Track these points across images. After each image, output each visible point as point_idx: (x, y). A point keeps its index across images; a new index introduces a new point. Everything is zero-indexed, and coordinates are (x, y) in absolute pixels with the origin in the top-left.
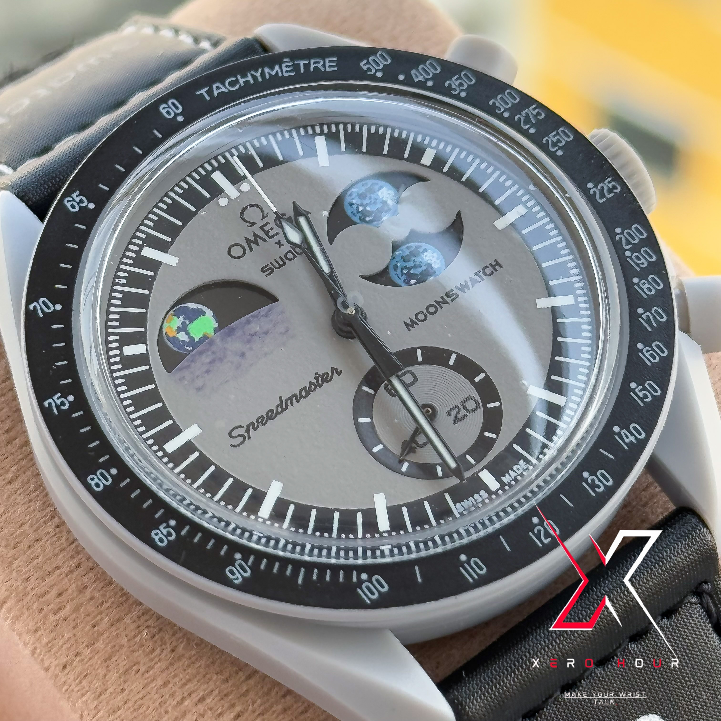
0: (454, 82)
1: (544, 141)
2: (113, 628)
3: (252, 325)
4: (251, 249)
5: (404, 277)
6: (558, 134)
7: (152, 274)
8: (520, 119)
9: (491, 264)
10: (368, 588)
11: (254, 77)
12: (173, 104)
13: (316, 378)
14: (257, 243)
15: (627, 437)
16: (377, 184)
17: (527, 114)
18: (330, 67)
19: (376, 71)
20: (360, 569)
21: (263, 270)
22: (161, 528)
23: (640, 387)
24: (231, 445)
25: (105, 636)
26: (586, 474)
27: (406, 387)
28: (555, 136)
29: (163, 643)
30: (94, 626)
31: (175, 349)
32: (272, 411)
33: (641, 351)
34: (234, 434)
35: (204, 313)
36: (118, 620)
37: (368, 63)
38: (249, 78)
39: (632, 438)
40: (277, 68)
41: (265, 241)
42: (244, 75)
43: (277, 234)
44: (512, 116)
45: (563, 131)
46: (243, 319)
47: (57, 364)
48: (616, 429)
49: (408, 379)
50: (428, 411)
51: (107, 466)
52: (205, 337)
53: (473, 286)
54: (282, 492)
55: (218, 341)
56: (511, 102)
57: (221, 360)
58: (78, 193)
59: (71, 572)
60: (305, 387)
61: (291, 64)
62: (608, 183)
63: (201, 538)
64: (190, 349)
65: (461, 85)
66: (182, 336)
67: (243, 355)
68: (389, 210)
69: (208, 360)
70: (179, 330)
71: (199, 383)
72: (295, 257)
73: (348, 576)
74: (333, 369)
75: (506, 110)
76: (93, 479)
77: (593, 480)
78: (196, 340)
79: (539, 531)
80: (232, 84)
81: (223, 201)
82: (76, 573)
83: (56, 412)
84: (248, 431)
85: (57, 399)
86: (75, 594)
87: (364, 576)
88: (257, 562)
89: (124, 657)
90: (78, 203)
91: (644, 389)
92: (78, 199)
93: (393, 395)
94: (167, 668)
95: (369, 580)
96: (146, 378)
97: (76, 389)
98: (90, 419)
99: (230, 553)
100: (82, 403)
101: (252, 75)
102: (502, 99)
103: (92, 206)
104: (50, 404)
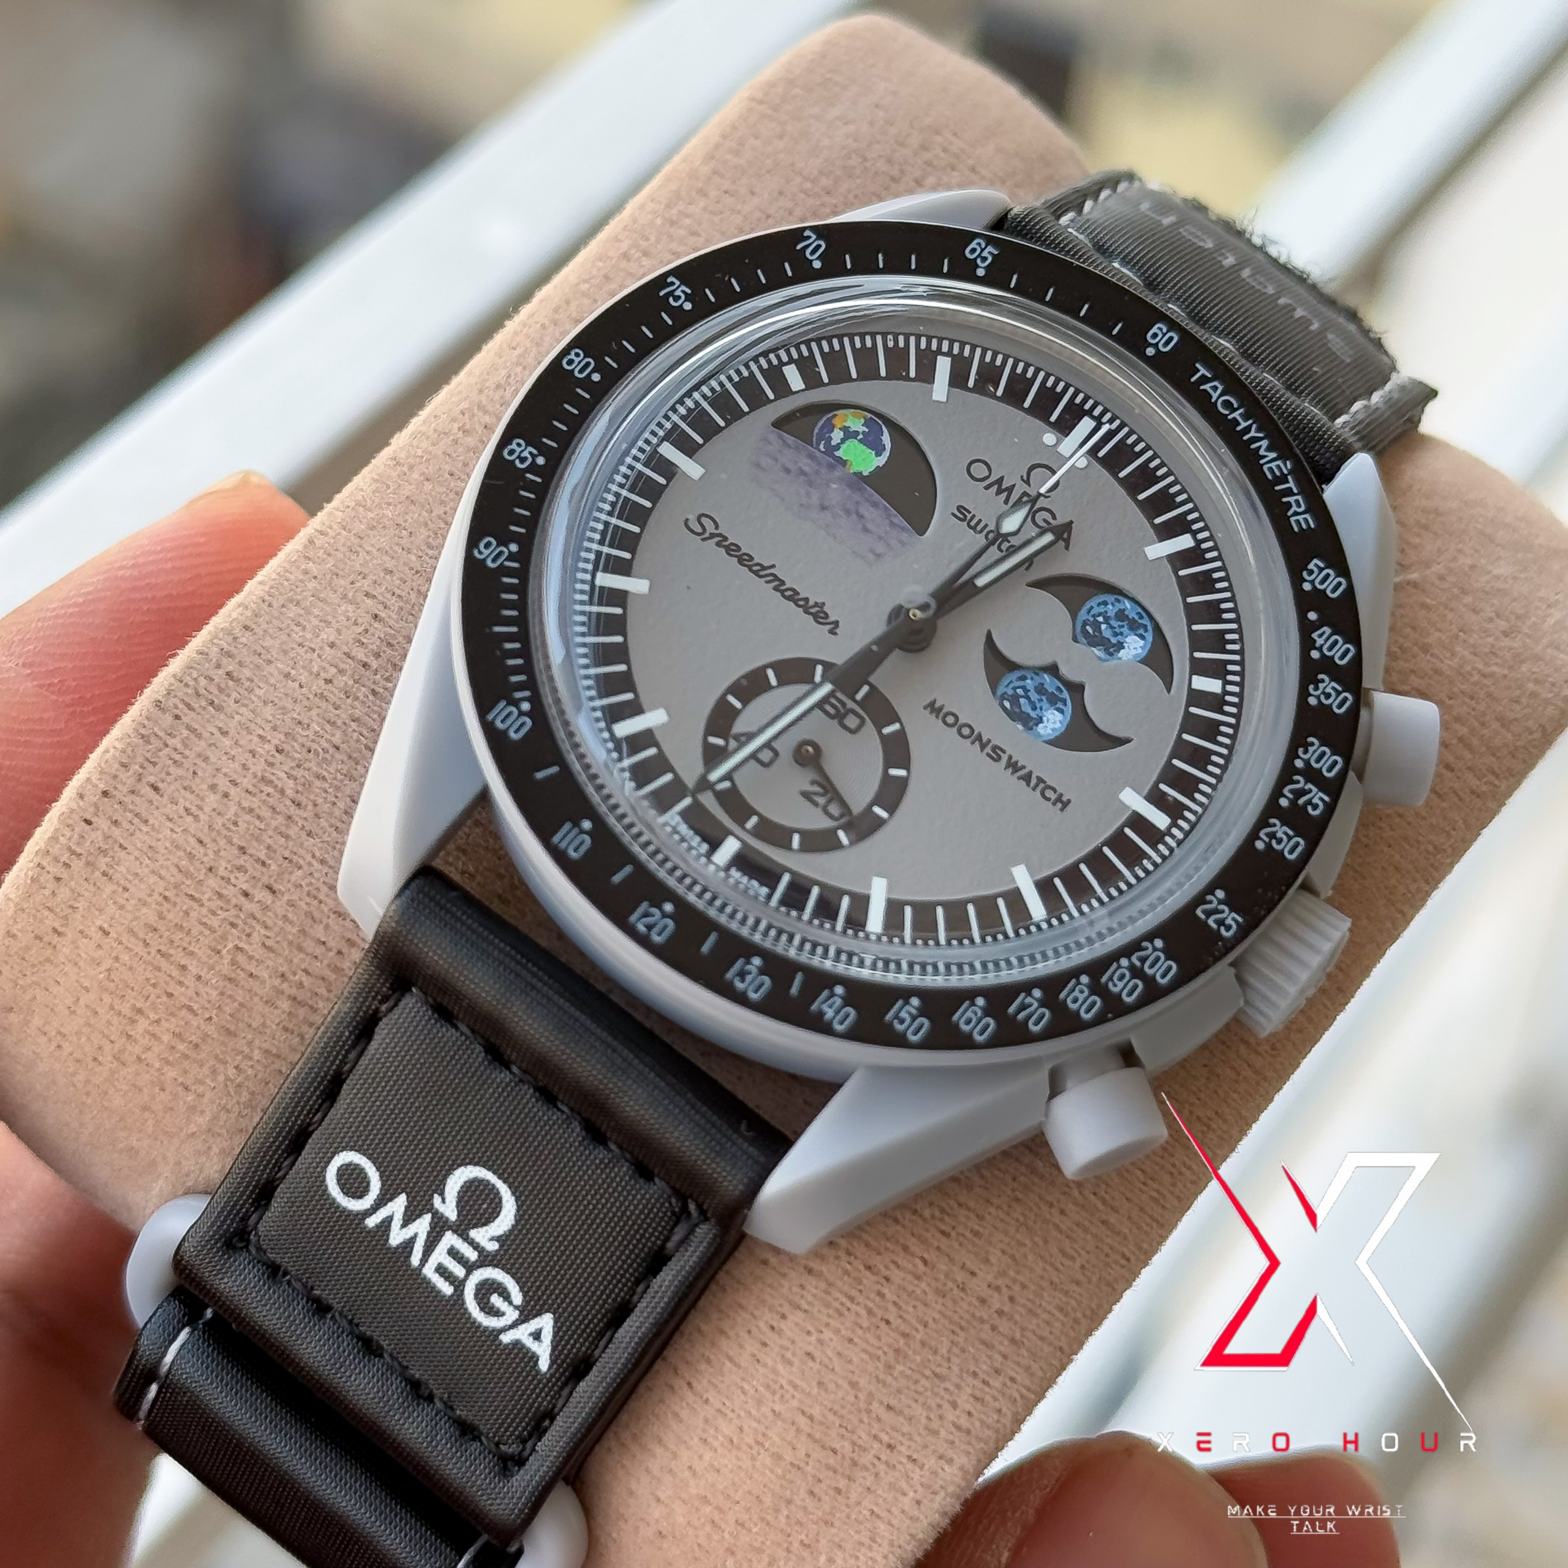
0: (1328, 685)
1: (1272, 821)
3: (873, 511)
4: (987, 488)
5: (1010, 692)
6: (1290, 837)
7: (912, 374)
8: (1298, 782)
9: (1061, 795)
10: (510, 714)
11: (1247, 430)
12: (1171, 338)
13: (816, 605)
14: (999, 492)
15: (830, 1007)
16: (1146, 631)
17: (1310, 791)
18: (1298, 522)
19: (1312, 582)
20: (536, 700)
21: (960, 508)
22: (530, 449)
23: (914, 1012)
28: (1286, 833)
31: (816, 431)
34: (704, 520)
35: (878, 454)
37: (1321, 570)
38: (1244, 425)
39: (830, 1013)
40: (1273, 455)
42: (1246, 417)
44: (1298, 772)
45: (1298, 845)
46: (877, 497)
47: (733, 281)
48: (839, 990)
49: (853, 721)
50: (809, 753)
51: (601, 368)
52: (843, 463)
53: (1019, 778)
54: (638, 595)
55: (839, 476)
56: (1321, 766)
57: (810, 484)
58: (995, 252)
60: (798, 594)
61: (1285, 472)
62: (1232, 919)
63: (528, 499)
65: (1328, 696)
66: (837, 435)
67: (823, 508)
69: (804, 467)
70: (845, 429)
71: (766, 462)
73: (520, 687)
74: (836, 624)
75: (1307, 762)
76: (578, 355)
77: (750, 972)
78: (837, 454)
79: (654, 915)
80: (1227, 404)
81: (1049, 438)
83: (662, 293)
84: (712, 536)
85: (681, 290)
87: (526, 706)
88: (510, 572)
90: (979, 255)
91: (914, 1018)
92: (985, 254)
95: (521, 713)
96: (756, 400)
97: (703, 311)
98: (665, 335)
99: (515, 538)
100: (684, 321)
101: (1251, 426)
102: (1324, 753)
103: (981, 272)
104: (672, 283)
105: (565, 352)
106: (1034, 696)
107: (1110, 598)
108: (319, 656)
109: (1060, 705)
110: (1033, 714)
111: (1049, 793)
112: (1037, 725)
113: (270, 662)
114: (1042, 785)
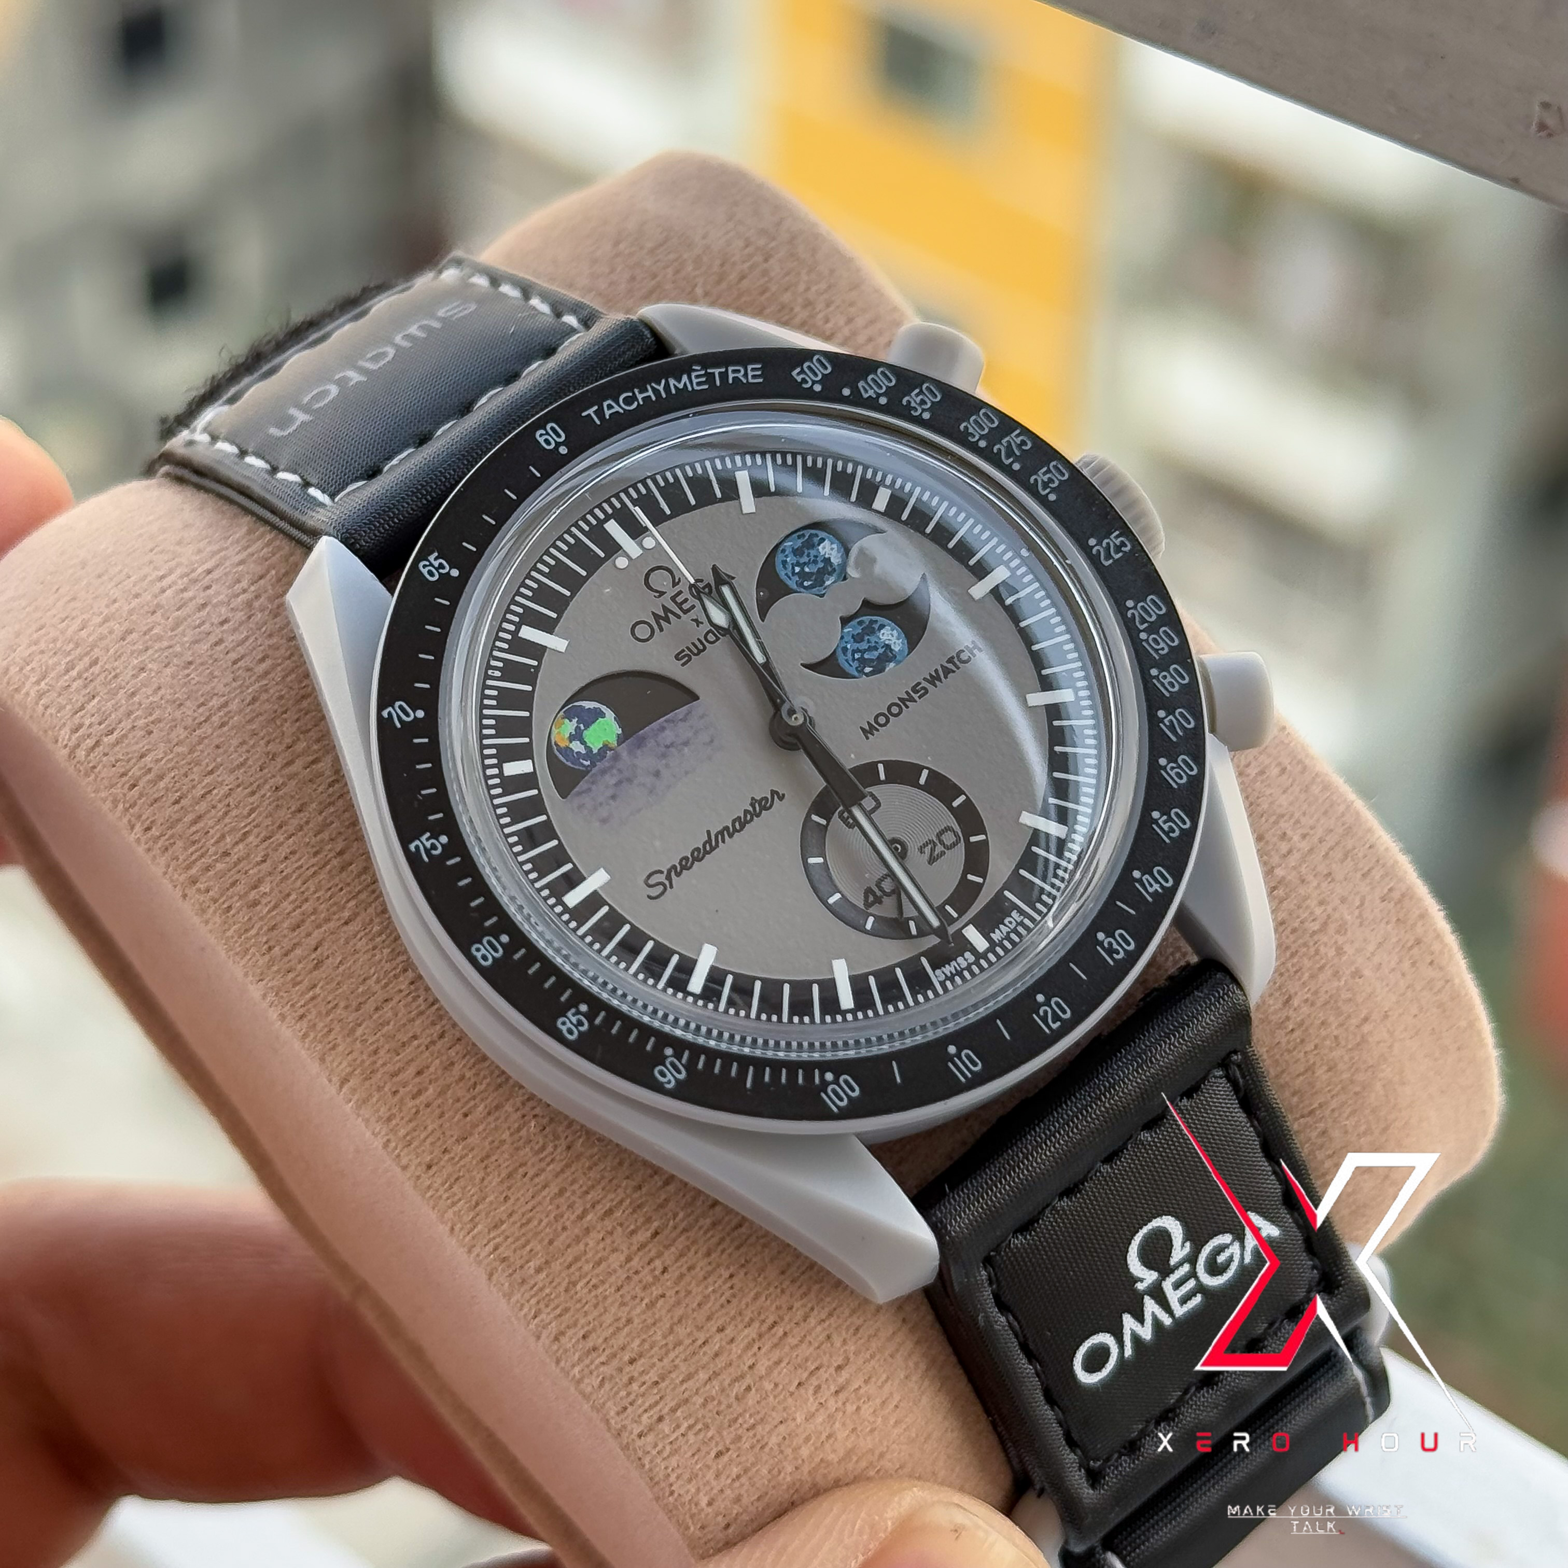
0: (913, 398)
1: (1032, 480)
2: (491, 1118)
3: (667, 732)
4: (661, 630)
5: (856, 664)
6: (1049, 471)
7: (535, 663)
8: (999, 450)
10: (834, 1091)
11: (656, 392)
12: (553, 429)
13: (753, 805)
14: (668, 621)
15: (1151, 886)
16: (817, 535)
17: (1009, 443)
18: (754, 377)
19: (814, 382)
20: (824, 1066)
21: (677, 657)
22: (569, 1014)
23: (1165, 817)
24: (649, 897)
25: (481, 1128)
26: (1101, 936)
27: (868, 815)
28: (1045, 474)
29: (557, 1137)
30: (466, 1115)
31: (569, 764)
32: (698, 849)
33: (1164, 768)
35: (602, 715)
36: (497, 1108)
37: (802, 372)
38: (650, 393)
39: (1156, 887)
40: (685, 378)
41: (679, 617)
42: (643, 389)
43: (693, 607)
44: (990, 447)
45: (1055, 467)
46: (655, 725)
47: (424, 792)
48: (1136, 874)
49: (868, 803)
50: (897, 849)
51: (495, 932)
52: (606, 748)
53: (946, 677)
54: (717, 958)
55: (624, 755)
56: (987, 426)
57: (629, 780)
58: (436, 554)
59: (433, 1043)
60: (739, 818)
61: (703, 372)
62: (1115, 539)
63: (620, 1028)
64: (587, 763)
65: (923, 402)
66: (576, 746)
67: (657, 774)
68: (834, 570)
69: (613, 781)
70: (572, 738)
71: (603, 812)
72: (718, 639)
73: (809, 1077)
74: (773, 793)
75: (982, 437)
76: (478, 950)
77: (1110, 944)
78: (595, 751)
79: (1046, 1012)
80: (628, 401)
81: (622, 562)
82: (439, 1045)
83: (426, 859)
84: (669, 877)
85: (425, 841)
86: (439, 1072)
87: (829, 1076)
88: (693, 1060)
89: (506, 1156)
90: (437, 569)
91: (1170, 819)
92: (436, 564)
93: (850, 826)
94: (562, 1171)
95: (836, 1081)
96: (536, 806)
97: (450, 826)
98: (469, 867)
99: (658, 1048)
100: (458, 845)
101: (653, 388)
102: (976, 422)
103: (455, 573)
104: (417, 847)
105: (473, 961)
106: (864, 646)
107: (779, 557)
108: (637, 1273)
109: (876, 626)
110: (881, 651)
112: (891, 650)
113: (629, 1321)
114: (956, 660)
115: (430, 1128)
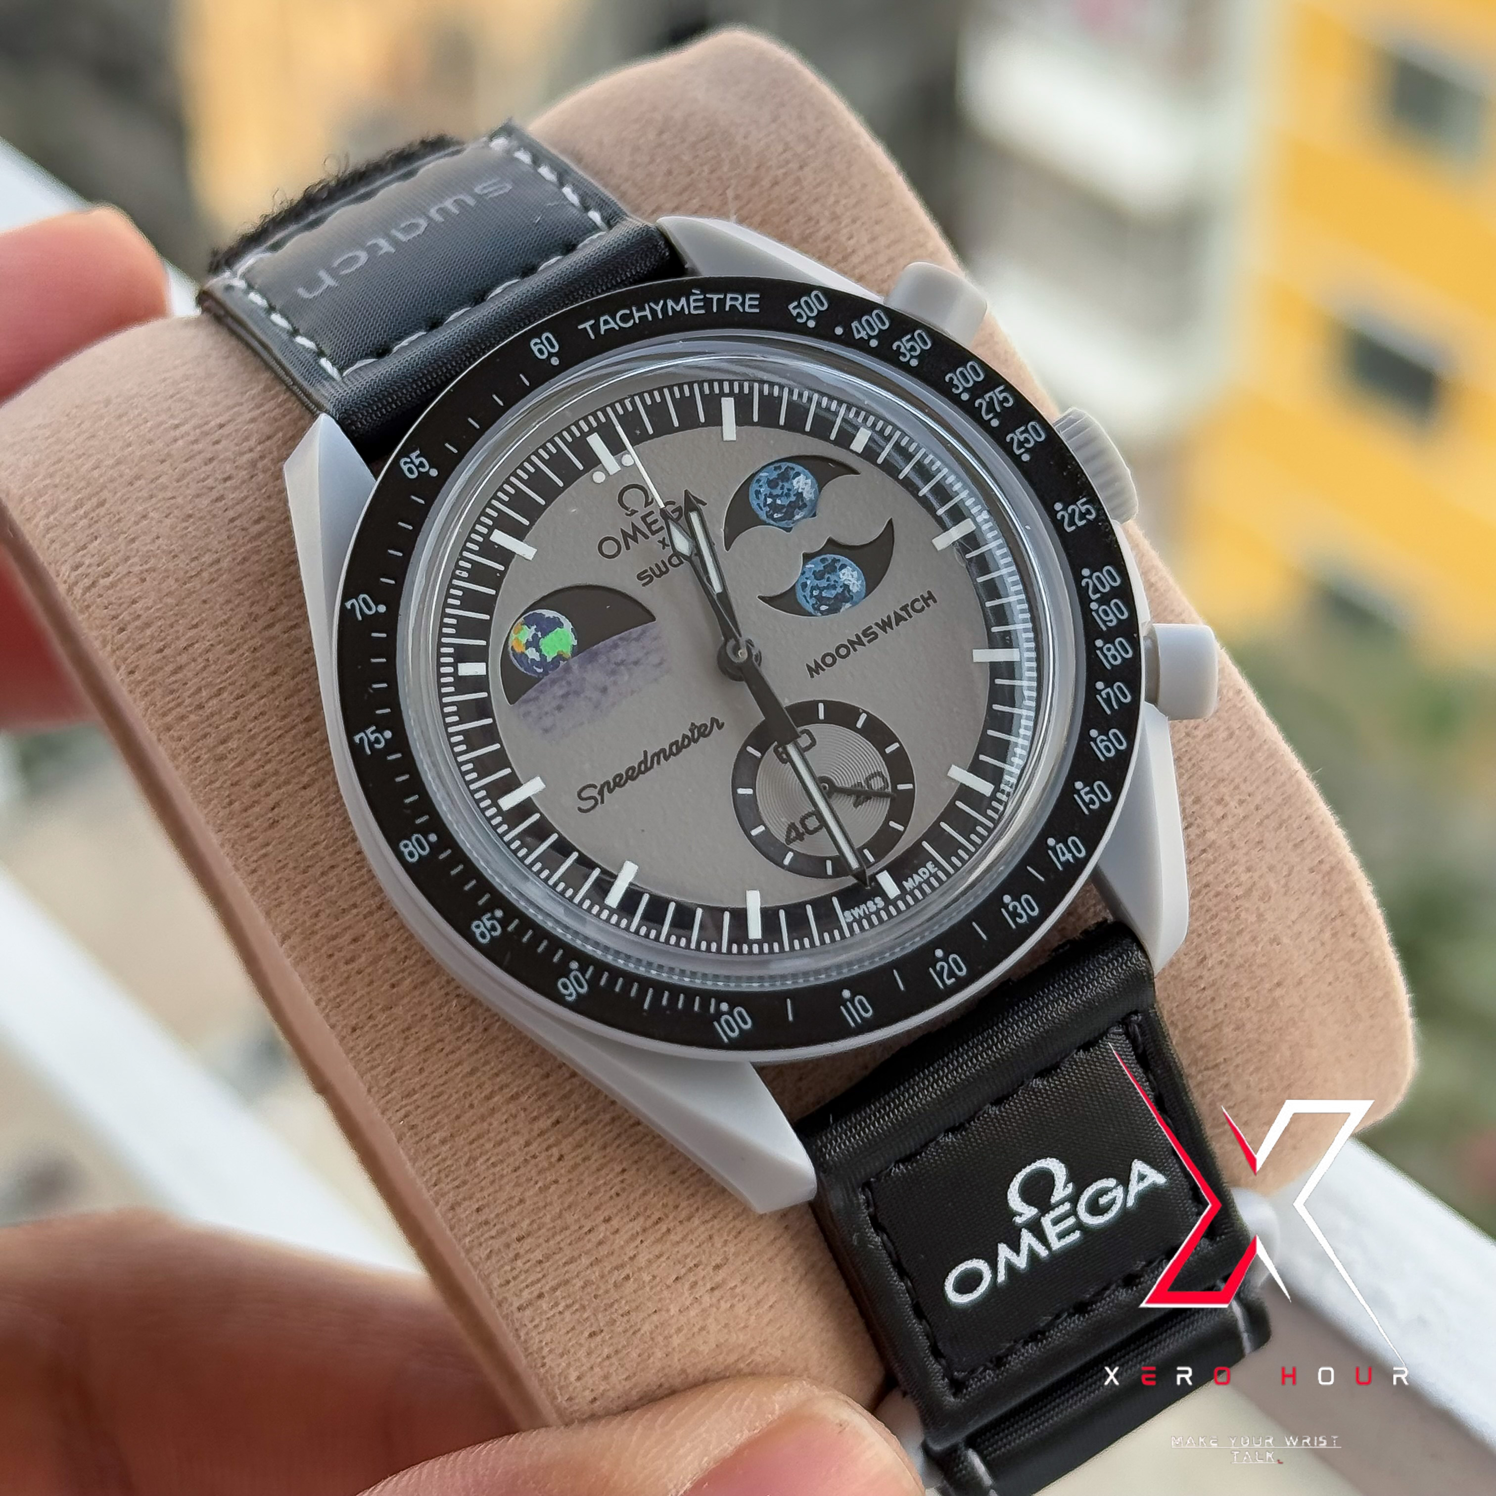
0: (903, 344)
1: (1008, 439)
2: (417, 993)
3: (620, 650)
4: (628, 548)
5: (813, 601)
6: (1026, 431)
7: (502, 568)
8: (981, 404)
9: (922, 596)
10: (727, 1022)
11: (653, 312)
12: (547, 338)
13: (692, 731)
14: (635, 540)
15: (1064, 854)
16: (793, 469)
17: (991, 398)
18: (751, 306)
19: (809, 318)
20: (721, 997)
21: (640, 577)
22: (484, 918)
23: (1087, 789)
24: (580, 809)
25: (405, 1001)
26: (1007, 899)
27: (801, 752)
28: (1022, 433)
29: (475, 1018)
30: (393, 986)
31: (522, 670)
32: (633, 768)
33: (1094, 740)
34: (584, 795)
35: (560, 625)
36: (424, 983)
37: (799, 306)
38: (647, 312)
39: (1069, 856)
40: (683, 301)
41: (647, 537)
42: (641, 309)
43: (662, 528)
44: (972, 400)
45: (1034, 427)
46: (608, 642)
47: (375, 686)
48: (1051, 842)
49: (804, 741)
50: (825, 788)
51: (425, 830)
52: (560, 657)
53: (897, 624)
54: (637, 876)
55: (575, 667)
56: (973, 379)
57: (577, 693)
58: (418, 452)
59: (371, 913)
61: (702, 297)
62: (1080, 506)
63: (531, 937)
64: (540, 671)
65: (913, 349)
66: (532, 654)
67: (604, 690)
68: (805, 505)
69: (561, 692)
70: (528, 645)
71: (547, 722)
72: (682, 563)
73: (705, 1005)
74: (714, 720)
75: (965, 390)
76: (406, 846)
77: (1015, 908)
78: (549, 660)
79: (942, 967)
80: (624, 318)
81: (599, 477)
82: (376, 916)
83: (368, 752)
84: (601, 793)
85: (370, 734)
86: (374, 942)
87: (724, 1007)
88: (597, 976)
89: (425, 1030)
90: (417, 467)
91: (1092, 791)
92: (417, 462)
93: (784, 761)
94: (477, 1052)
95: (730, 1013)
96: (483, 709)
97: (395, 722)
98: (409, 764)
99: (565, 960)
100: (400, 742)
101: (650, 307)
102: (962, 373)
103: (434, 473)
104: (361, 739)
105: (399, 856)
106: (823, 583)
107: (754, 487)
108: (534, 1157)
109: (838, 565)
110: (840, 590)
111: (918, 606)
112: (849, 591)
113: (522, 1201)
114: (909, 608)
115: (358, 995)
